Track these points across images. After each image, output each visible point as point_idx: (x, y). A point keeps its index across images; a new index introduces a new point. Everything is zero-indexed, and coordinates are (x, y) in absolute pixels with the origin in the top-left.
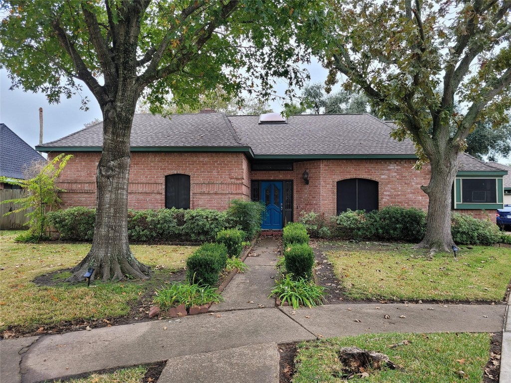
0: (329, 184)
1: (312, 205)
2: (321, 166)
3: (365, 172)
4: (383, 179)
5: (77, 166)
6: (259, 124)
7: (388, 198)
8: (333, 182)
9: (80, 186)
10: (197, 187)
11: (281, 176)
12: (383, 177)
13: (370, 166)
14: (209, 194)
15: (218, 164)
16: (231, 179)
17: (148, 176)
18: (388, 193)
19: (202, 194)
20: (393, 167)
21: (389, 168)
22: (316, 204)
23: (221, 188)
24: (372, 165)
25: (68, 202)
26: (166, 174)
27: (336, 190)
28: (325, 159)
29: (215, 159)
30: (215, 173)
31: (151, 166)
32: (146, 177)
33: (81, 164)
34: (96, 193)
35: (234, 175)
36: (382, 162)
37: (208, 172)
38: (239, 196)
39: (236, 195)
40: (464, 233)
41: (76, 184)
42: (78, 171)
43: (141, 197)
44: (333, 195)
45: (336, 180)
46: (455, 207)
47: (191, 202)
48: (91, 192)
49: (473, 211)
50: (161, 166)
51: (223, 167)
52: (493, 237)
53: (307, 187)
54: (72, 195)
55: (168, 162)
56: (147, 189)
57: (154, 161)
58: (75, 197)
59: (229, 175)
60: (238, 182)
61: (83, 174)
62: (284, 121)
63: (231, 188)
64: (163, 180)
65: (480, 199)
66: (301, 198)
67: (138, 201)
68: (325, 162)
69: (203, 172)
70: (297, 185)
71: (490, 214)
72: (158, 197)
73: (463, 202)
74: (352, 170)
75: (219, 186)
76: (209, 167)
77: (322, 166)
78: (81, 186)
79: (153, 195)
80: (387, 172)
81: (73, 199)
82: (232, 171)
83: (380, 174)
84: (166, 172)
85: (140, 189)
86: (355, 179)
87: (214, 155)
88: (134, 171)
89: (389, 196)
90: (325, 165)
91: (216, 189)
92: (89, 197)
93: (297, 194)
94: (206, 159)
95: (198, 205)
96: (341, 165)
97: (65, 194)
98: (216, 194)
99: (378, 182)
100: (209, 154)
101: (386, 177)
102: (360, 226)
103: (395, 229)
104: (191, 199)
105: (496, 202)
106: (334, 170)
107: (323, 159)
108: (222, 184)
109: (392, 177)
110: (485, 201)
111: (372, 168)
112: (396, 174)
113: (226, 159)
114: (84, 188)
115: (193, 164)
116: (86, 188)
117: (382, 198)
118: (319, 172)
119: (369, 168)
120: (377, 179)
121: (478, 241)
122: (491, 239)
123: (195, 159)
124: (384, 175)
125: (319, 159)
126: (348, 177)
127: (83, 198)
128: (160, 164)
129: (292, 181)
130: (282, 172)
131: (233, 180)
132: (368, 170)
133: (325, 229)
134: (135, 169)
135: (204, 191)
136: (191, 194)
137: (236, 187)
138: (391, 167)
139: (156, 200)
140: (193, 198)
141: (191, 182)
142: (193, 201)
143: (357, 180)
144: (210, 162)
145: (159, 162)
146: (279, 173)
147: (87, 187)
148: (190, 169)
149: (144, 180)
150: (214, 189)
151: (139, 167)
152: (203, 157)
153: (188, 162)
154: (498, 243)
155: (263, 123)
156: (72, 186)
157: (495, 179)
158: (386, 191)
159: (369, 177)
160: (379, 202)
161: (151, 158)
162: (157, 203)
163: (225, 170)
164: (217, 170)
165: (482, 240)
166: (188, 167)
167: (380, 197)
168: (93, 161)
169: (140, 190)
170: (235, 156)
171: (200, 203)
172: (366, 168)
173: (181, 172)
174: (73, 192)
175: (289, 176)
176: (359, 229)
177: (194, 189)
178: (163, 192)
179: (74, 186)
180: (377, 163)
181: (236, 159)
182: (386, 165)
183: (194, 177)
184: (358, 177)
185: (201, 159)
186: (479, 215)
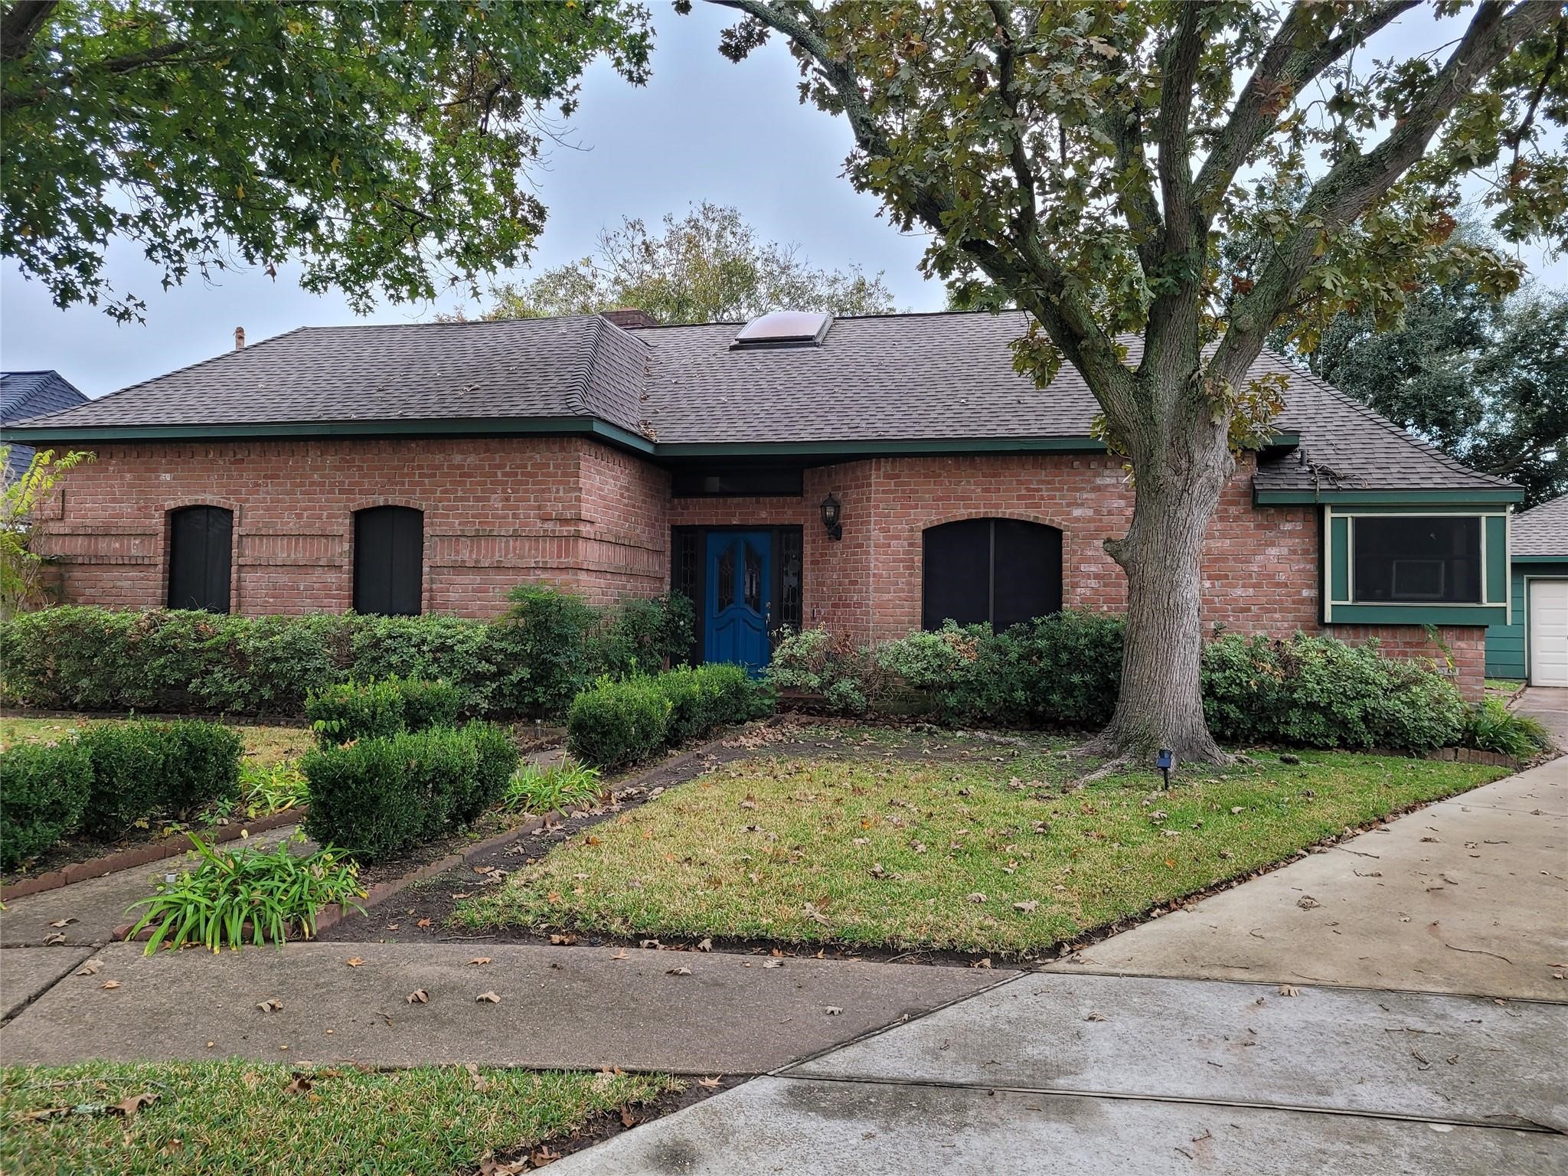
0: (898, 538)
1: (849, 606)
2: (873, 480)
3: (1019, 498)
4: (1077, 520)
5: (112, 486)
6: (733, 348)
7: (1093, 583)
8: (912, 530)
9: (117, 545)
10: (442, 548)
11: (764, 515)
12: (1077, 512)
13: (1035, 477)
14: (477, 568)
15: (505, 474)
16: (545, 520)
17: (305, 514)
18: (1093, 568)
19: (459, 568)
20: (1114, 481)
21: (1099, 481)
22: (859, 605)
23: (515, 548)
24: (1043, 475)
25: (88, 591)
26: (354, 507)
27: (918, 559)
28: (886, 456)
29: (497, 456)
30: (496, 502)
31: (312, 484)
32: (299, 516)
33: (122, 478)
34: (161, 567)
35: (554, 508)
36: (1076, 464)
37: (478, 499)
38: (567, 577)
39: (557, 572)
40: (1313, 706)
41: (107, 539)
42: (114, 501)
43: (283, 578)
44: (911, 575)
45: (922, 526)
46: (1328, 619)
47: (425, 595)
48: (146, 561)
49: (1399, 633)
50: (342, 483)
51: (521, 483)
52: (1426, 723)
53: (838, 546)
54: (97, 573)
55: (360, 468)
56: (300, 556)
57: (320, 465)
58: (107, 577)
59: (539, 508)
60: (566, 530)
61: (127, 508)
62: (810, 338)
63: (544, 549)
64: (343, 526)
65: (1422, 588)
66: (823, 584)
67: (275, 590)
68: (886, 467)
69: (462, 499)
70: (814, 541)
71: (1462, 644)
72: (332, 577)
73: (1357, 598)
74: (974, 491)
75: (507, 542)
76: (478, 483)
77: (877, 478)
78: (122, 545)
79: (319, 571)
80: (1092, 496)
81: (99, 584)
82: (547, 495)
83: (1069, 505)
84: (354, 500)
85: (282, 552)
86: (985, 521)
87: (494, 444)
88: (264, 500)
89: (1097, 576)
90: (887, 476)
91: (496, 552)
92: (142, 579)
93: (813, 570)
94: (472, 459)
95: (445, 605)
96: (940, 475)
97: (79, 568)
98: (499, 568)
99: (1060, 532)
100: (481, 443)
101: (1090, 513)
102: (956, 676)
103: (1070, 690)
104: (425, 586)
105: (1478, 600)
106: (913, 491)
107: (878, 456)
108: (516, 536)
109: (1110, 513)
110: (1441, 595)
111: (1043, 482)
112: (1122, 503)
113: (532, 458)
114: (129, 549)
115: (434, 475)
116: (134, 552)
117: (1075, 586)
118: (869, 500)
119: (1030, 482)
120: (1057, 521)
121: (1368, 739)
122: (1420, 730)
123: (439, 458)
124: (1082, 505)
125: (868, 457)
126: (962, 513)
127: (125, 580)
128: (339, 476)
129: (799, 529)
130: (767, 500)
131: (549, 526)
132: (1028, 489)
133: (845, 685)
134: (268, 493)
135: (463, 561)
136: (426, 569)
137: (560, 547)
138: (1108, 481)
139: (326, 587)
140: (432, 581)
141: (427, 531)
142: (431, 590)
143: (992, 525)
144: (482, 467)
145: (336, 468)
146: (758, 502)
147: (135, 548)
148: (423, 492)
149: (291, 524)
150: (492, 556)
151: (280, 485)
152: (462, 452)
153: (420, 467)
154: (1447, 745)
155: (745, 344)
156: (96, 544)
157: (1478, 519)
158: (1087, 560)
159: (1030, 514)
160: (1065, 597)
161: (312, 457)
162: (328, 596)
163: (526, 491)
164: (504, 491)
165: (1388, 734)
166: (419, 484)
167: (1065, 581)
168: (155, 470)
169: (282, 556)
170: (556, 448)
171: (453, 596)
172: (1019, 482)
173: (397, 500)
174: (102, 563)
175: (790, 512)
176: (952, 687)
177: (434, 554)
178: (346, 563)
179: (103, 546)
180: (1056, 466)
181: (560, 455)
182: (1089, 473)
183: (435, 516)
184: (993, 513)
185: (457, 459)
186: (1419, 644)
